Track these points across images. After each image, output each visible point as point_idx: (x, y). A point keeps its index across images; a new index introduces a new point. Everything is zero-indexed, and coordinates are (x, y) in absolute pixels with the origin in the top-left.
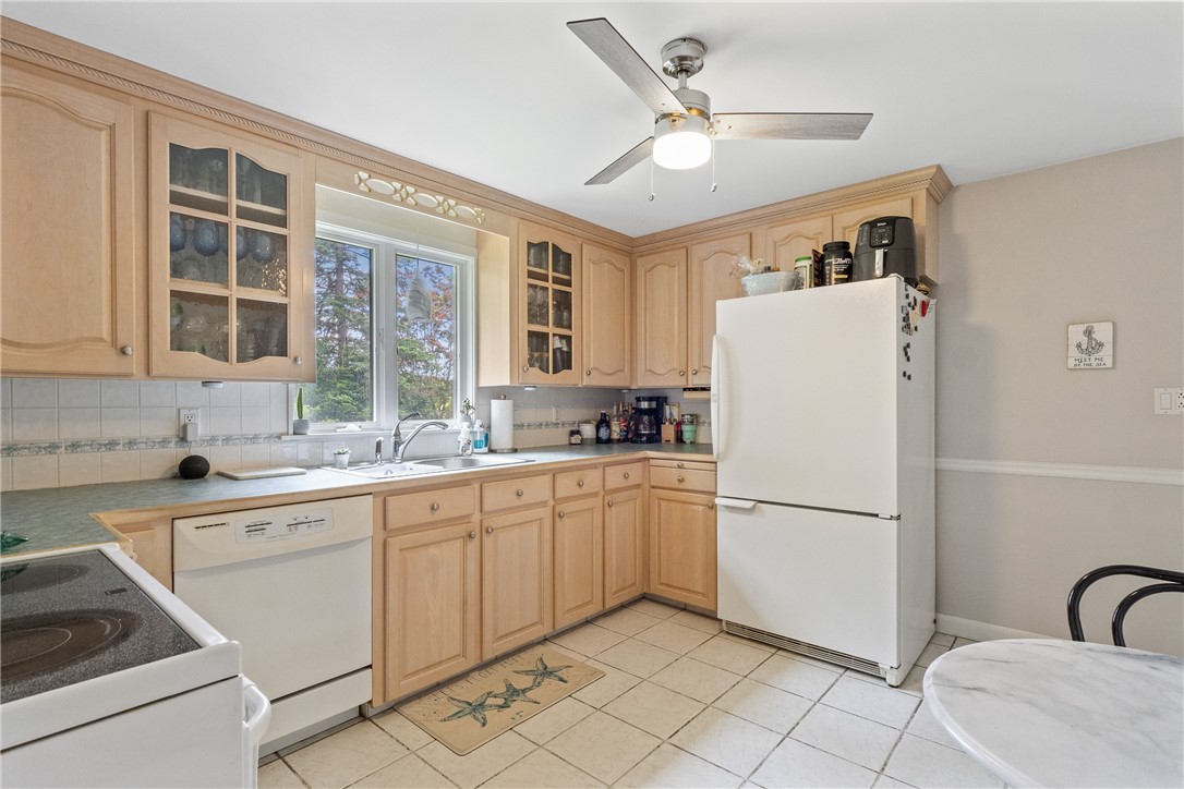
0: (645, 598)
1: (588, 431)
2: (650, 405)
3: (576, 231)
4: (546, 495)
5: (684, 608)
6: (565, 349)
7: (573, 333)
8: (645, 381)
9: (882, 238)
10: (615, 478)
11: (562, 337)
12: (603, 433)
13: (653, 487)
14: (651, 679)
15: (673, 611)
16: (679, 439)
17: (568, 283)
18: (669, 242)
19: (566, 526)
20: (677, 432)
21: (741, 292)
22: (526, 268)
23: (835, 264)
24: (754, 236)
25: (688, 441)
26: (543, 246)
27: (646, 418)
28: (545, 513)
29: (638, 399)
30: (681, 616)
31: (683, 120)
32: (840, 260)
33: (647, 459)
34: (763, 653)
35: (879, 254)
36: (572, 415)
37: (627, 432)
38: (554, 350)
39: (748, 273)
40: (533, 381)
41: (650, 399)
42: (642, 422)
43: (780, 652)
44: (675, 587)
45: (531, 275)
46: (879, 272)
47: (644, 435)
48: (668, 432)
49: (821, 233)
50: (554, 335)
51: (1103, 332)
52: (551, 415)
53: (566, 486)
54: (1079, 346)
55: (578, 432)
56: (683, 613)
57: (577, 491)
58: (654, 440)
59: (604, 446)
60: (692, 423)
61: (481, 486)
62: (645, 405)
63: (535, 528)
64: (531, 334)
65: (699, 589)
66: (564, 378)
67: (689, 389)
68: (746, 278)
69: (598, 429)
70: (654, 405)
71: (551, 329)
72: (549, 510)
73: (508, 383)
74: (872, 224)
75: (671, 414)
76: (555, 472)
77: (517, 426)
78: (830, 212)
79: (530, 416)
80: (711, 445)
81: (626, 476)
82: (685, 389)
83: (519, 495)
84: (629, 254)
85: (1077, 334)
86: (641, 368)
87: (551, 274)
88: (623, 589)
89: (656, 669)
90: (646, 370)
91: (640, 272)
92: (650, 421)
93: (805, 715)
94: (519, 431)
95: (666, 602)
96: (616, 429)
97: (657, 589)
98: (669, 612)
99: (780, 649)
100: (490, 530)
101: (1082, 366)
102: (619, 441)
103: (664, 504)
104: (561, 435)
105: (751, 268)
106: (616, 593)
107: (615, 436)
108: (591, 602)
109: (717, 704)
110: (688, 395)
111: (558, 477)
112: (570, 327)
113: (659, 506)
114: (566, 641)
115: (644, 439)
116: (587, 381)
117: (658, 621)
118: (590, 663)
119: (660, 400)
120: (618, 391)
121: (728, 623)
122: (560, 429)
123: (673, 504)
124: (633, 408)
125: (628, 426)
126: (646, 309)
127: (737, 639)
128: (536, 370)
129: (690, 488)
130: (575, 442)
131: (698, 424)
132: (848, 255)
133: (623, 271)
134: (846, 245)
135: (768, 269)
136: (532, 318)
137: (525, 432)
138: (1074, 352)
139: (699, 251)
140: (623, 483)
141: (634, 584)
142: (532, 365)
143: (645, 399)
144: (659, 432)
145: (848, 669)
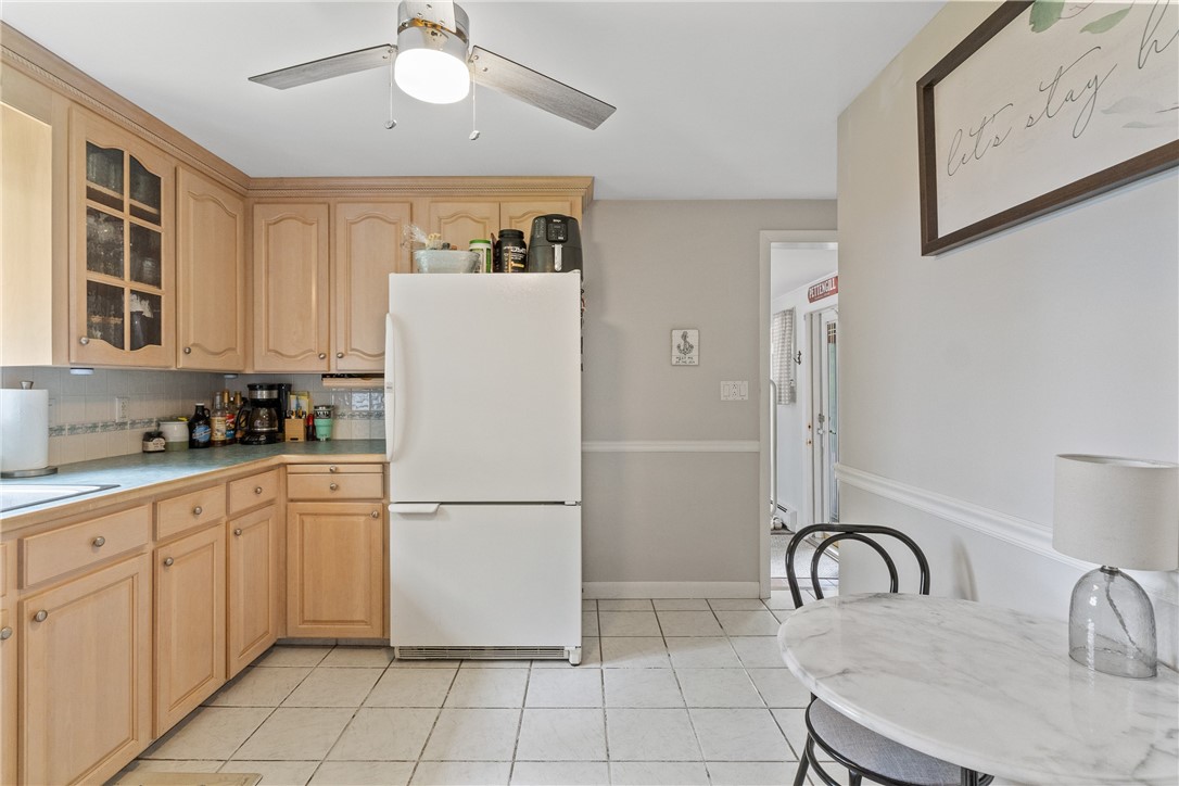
0: (280, 645)
1: (177, 432)
2: (270, 394)
3: (168, 147)
4: (142, 536)
5: (335, 645)
6: (148, 314)
7: (164, 292)
8: (265, 364)
9: (558, 234)
10: (242, 495)
11: (142, 296)
12: (201, 433)
13: (292, 500)
14: (330, 758)
15: (321, 654)
16: (311, 435)
17: (156, 220)
18: (304, 193)
19: (172, 580)
20: (307, 428)
21: (413, 267)
22: (85, 183)
23: (512, 252)
24: (415, 205)
25: (323, 438)
26: (115, 156)
27: (263, 412)
28: (142, 565)
29: (252, 388)
30: (337, 657)
31: (443, 39)
32: (518, 249)
33: (285, 465)
34: (445, 672)
35: (558, 248)
36: (147, 410)
37: (235, 430)
38: (132, 314)
39: (422, 246)
40: (94, 360)
41: (270, 388)
42: (259, 417)
43: (464, 665)
44: (326, 622)
45: (92, 194)
46: (558, 266)
47: (262, 433)
48: (295, 427)
49: (487, 218)
50: (133, 292)
51: (693, 338)
52: (116, 411)
53: (174, 516)
54: (679, 347)
55: (159, 435)
56: (335, 652)
57: (193, 522)
58: (275, 438)
59: (202, 452)
60: (328, 416)
61: (20, 543)
62: (262, 395)
63: (124, 589)
64: (92, 287)
65: (359, 616)
66: (148, 357)
67: (331, 376)
68: (422, 252)
69: (191, 428)
70: (275, 394)
71: (126, 283)
72: (147, 558)
73: (49, 363)
74: (549, 219)
75: (298, 405)
76: (155, 500)
77: (55, 431)
78: (497, 199)
79: (73, 413)
80: (385, 440)
81: (257, 492)
82: (324, 376)
83: (95, 544)
84: (243, 197)
85: (677, 336)
86: (260, 348)
87: (127, 201)
88: (253, 644)
89: (333, 739)
90: (269, 351)
91: (260, 223)
92: (270, 414)
93: (519, 728)
94: (57, 439)
95: (310, 642)
96: (220, 427)
97: (297, 629)
98: (317, 655)
99: (462, 660)
100: (40, 615)
101: (681, 363)
102: (224, 443)
103: (308, 520)
104: (131, 442)
105: (426, 242)
106: (243, 652)
107: (219, 437)
108: (211, 676)
109: (426, 756)
110: (328, 382)
111: (162, 506)
112: (157, 283)
113: (302, 522)
114: (175, 748)
115: (263, 438)
116: (184, 363)
117: (307, 671)
118: (230, 768)
119: (281, 388)
120: (219, 376)
121: (401, 649)
122: (128, 431)
123: (323, 519)
124: (243, 399)
125: (236, 423)
126: (268, 272)
127: (413, 664)
128: (99, 344)
129: (347, 496)
130: (152, 448)
131: (336, 416)
132: (523, 245)
133: (234, 217)
134: (520, 235)
135: (447, 246)
136: (93, 261)
137: (66, 439)
138: (675, 352)
139: (346, 212)
140: (254, 501)
141: (267, 632)
142: (90, 336)
143: (261, 388)
144: (282, 429)
145: (532, 660)
